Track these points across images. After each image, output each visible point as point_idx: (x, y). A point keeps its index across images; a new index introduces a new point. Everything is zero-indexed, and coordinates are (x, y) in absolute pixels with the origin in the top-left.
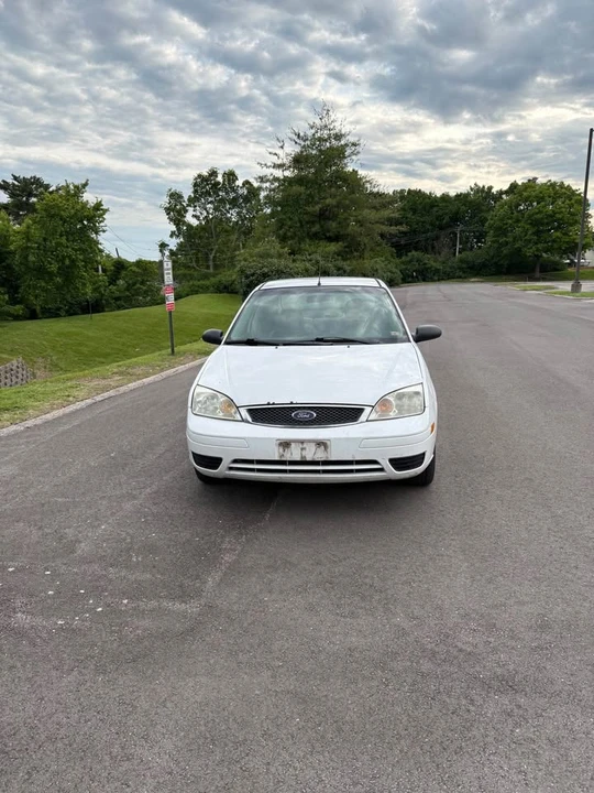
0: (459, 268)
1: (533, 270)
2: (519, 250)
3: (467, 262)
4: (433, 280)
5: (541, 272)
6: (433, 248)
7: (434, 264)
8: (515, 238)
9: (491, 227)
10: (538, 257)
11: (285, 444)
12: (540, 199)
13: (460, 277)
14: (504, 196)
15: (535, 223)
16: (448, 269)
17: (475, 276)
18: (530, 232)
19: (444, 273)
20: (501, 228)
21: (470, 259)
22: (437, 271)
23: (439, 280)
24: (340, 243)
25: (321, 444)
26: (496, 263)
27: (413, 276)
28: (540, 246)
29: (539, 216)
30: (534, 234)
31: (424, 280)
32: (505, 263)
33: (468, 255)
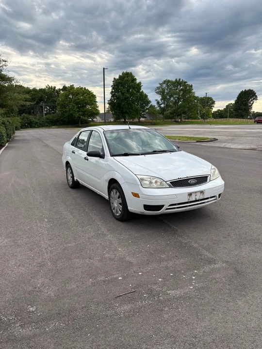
0: (46, 122)
1: (78, 123)
2: (72, 114)
3: (50, 119)
4: (35, 127)
5: (81, 124)
6: (33, 113)
7: (34, 120)
8: (69, 109)
9: (58, 104)
10: (79, 117)
11: (190, 194)
12: (78, 94)
13: (47, 126)
14: (61, 91)
15: (77, 104)
16: (41, 122)
17: (54, 125)
18: (75, 107)
19: (40, 124)
20: (62, 105)
21: (51, 118)
22: (36, 123)
23: (38, 127)
24: (4, 109)
25: (202, 192)
26: (62, 120)
27: (25, 125)
28: (80, 113)
29: (78, 101)
30: (77, 108)
31: (31, 127)
32: (67, 120)
33: (50, 116)
